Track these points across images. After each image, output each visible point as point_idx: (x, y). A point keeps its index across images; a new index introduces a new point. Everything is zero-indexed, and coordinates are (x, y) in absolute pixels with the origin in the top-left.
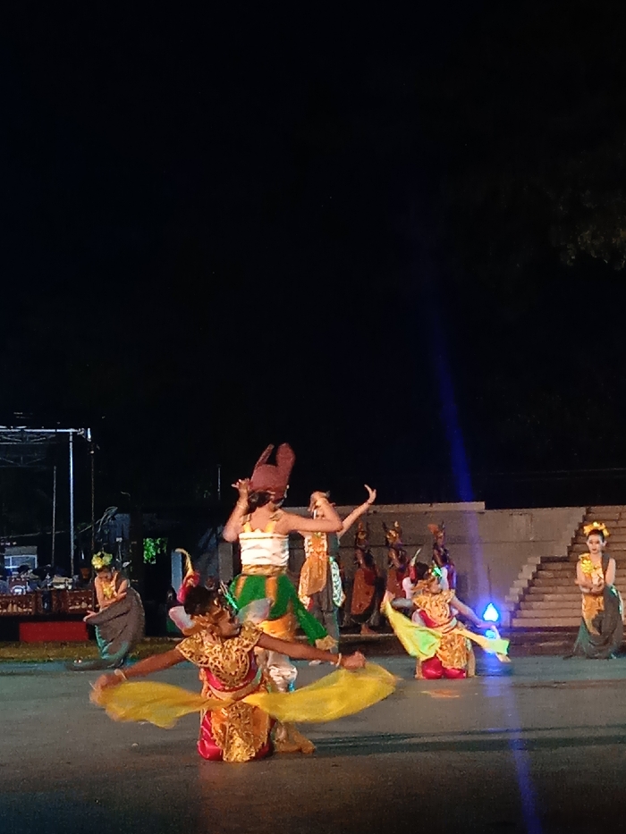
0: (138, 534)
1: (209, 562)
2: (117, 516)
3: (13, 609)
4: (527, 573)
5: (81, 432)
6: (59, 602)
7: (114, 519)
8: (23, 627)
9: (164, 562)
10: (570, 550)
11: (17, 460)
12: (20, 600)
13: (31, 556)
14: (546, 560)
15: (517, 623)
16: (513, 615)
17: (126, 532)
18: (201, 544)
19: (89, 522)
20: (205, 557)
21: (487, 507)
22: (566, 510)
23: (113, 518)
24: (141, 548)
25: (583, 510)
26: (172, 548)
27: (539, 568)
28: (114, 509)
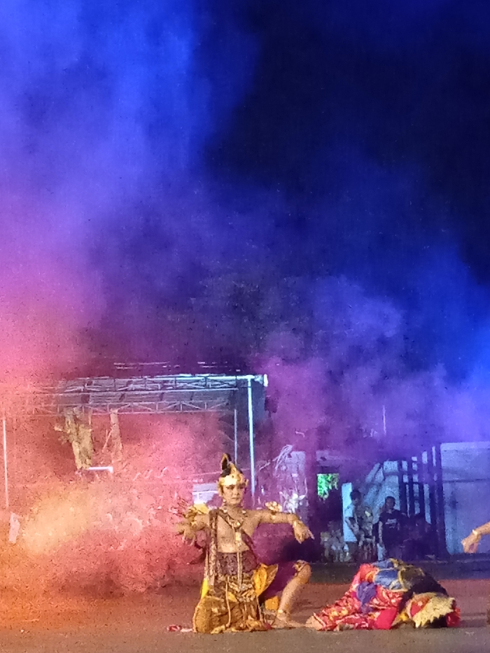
0: (313, 471)
2: (293, 454)
5: (258, 379)
11: (202, 405)
19: (266, 457)
23: (290, 456)
28: (290, 447)
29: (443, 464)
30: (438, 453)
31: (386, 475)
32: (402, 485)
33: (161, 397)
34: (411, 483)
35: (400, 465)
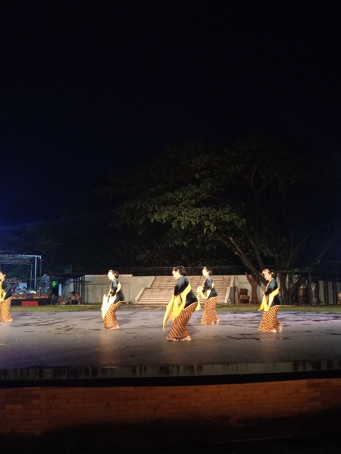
0: (51, 280)
1: (68, 287)
3: (20, 298)
4: (141, 291)
5: (38, 256)
6: (32, 296)
7: (46, 278)
8: (23, 302)
9: (57, 286)
10: (151, 286)
12: (22, 296)
13: (25, 285)
14: (146, 288)
15: (139, 303)
17: (49, 280)
18: (66, 283)
20: (67, 286)
21: (133, 276)
22: (151, 277)
24: (52, 284)
25: (154, 277)
26: (59, 283)
27: (144, 290)
28: (46, 275)
29: (86, 280)
30: (84, 277)
31: (70, 282)
32: (74, 285)
34: (77, 285)
35: (74, 280)
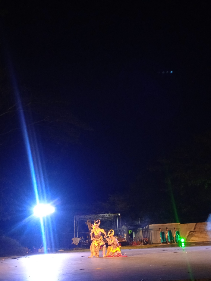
0: (128, 230)
1: (139, 233)
5: (118, 214)
7: (124, 228)
10: (194, 230)
11: (109, 219)
14: (190, 232)
15: (186, 242)
16: (186, 240)
17: (126, 229)
18: (137, 231)
19: (120, 228)
21: (181, 223)
22: (193, 224)
24: (128, 232)
26: (133, 231)
27: (189, 233)
28: (124, 226)
30: (149, 226)
31: (140, 230)
33: (103, 217)
34: (144, 232)
